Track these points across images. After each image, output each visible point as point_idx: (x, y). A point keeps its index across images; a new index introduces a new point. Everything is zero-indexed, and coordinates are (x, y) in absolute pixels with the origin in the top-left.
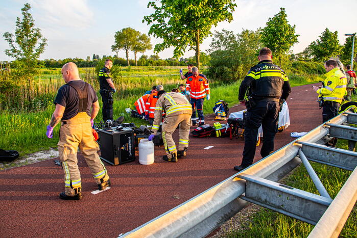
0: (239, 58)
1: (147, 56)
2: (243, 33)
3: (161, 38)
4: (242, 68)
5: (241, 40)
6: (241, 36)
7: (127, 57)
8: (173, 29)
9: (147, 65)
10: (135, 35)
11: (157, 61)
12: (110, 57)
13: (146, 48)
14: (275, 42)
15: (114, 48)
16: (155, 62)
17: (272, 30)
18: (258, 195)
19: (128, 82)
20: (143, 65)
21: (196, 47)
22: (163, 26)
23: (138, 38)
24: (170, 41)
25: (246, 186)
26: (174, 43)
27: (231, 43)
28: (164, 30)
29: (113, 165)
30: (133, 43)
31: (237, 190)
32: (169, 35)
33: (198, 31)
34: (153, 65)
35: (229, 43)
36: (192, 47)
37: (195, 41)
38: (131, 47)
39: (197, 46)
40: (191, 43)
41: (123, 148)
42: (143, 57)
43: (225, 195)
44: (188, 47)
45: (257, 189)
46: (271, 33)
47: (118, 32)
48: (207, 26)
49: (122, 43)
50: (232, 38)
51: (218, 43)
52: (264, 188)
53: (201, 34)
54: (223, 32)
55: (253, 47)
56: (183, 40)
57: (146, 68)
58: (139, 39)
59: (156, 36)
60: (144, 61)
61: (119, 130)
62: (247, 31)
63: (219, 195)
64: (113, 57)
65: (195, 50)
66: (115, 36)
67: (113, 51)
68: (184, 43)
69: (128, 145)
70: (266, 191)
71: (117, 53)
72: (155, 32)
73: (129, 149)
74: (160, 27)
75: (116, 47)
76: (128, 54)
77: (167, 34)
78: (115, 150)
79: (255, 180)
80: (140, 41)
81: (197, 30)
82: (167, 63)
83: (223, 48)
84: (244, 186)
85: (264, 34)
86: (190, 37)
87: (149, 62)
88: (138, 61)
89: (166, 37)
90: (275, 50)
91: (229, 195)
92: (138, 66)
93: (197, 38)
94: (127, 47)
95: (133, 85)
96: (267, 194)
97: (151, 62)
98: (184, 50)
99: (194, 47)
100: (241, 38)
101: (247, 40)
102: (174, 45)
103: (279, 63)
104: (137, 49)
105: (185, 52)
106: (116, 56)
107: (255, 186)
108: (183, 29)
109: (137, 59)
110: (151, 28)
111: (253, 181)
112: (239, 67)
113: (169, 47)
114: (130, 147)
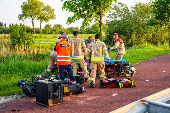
0: (133, 27)
1: (51, 25)
2: (136, 5)
3: (72, 11)
4: (135, 35)
5: (134, 12)
6: (134, 8)
7: (33, 25)
8: (82, 5)
9: (51, 33)
10: (40, 6)
11: (60, 30)
12: (16, 25)
13: (50, 18)
14: (165, 12)
15: (21, 17)
16: (58, 30)
17: (163, 3)
18: (156, 112)
19: (39, 48)
20: (47, 33)
21: (99, 19)
22: (74, 3)
23: (43, 8)
24: (79, 15)
25: (148, 107)
26: (83, 16)
27: (125, 15)
28: (74, 5)
29: (47, 107)
30: (38, 13)
31: (143, 108)
32: (78, 9)
33: (102, 6)
34: (56, 33)
35: (124, 15)
36: (97, 20)
37: (99, 14)
38: (37, 16)
39: (101, 19)
40: (96, 16)
41: (54, 94)
42: (47, 26)
43: (136, 110)
44: (94, 19)
45: (155, 108)
46: (162, 5)
47: (24, 2)
48: (110, 3)
49: (27, 13)
50: (126, 10)
51: (115, 14)
52: (160, 107)
53: (104, 9)
54: (118, 4)
55: (145, 17)
56: (90, 14)
57: (50, 35)
58: (43, 10)
59: (68, 10)
60: (48, 30)
61: (51, 81)
62: (140, 4)
63: (133, 109)
64: (19, 25)
65: (99, 21)
66: (22, 6)
67: (19, 20)
68: (91, 16)
69: (58, 92)
70: (161, 109)
71: (24, 21)
72: (68, 7)
73: (59, 95)
74: (71, 3)
75: (23, 16)
76: (34, 23)
77: (77, 9)
78: (49, 95)
79: (154, 103)
80: (45, 11)
81: (100, 6)
82: (69, 31)
83: (119, 19)
84: (147, 107)
85: (155, 6)
86: (95, 11)
87: (53, 30)
88: (43, 30)
89: (76, 11)
90: (164, 19)
91: (139, 110)
92: (44, 33)
93: (101, 12)
94: (33, 17)
95: (44, 50)
96: (162, 111)
97: (55, 31)
98: (90, 22)
99: (98, 19)
100: (134, 10)
101: (140, 11)
102: (82, 18)
103: (168, 31)
104: (42, 18)
105: (91, 23)
106: (22, 25)
107: (154, 106)
108: (90, 5)
109: (43, 28)
110: (64, 4)
111: (153, 103)
112: (133, 35)
113: (79, 19)
114: (60, 93)
